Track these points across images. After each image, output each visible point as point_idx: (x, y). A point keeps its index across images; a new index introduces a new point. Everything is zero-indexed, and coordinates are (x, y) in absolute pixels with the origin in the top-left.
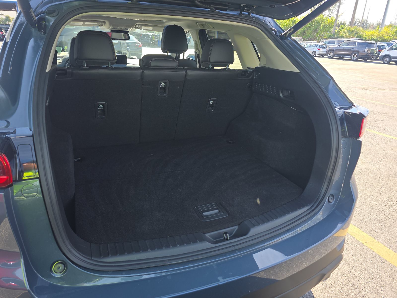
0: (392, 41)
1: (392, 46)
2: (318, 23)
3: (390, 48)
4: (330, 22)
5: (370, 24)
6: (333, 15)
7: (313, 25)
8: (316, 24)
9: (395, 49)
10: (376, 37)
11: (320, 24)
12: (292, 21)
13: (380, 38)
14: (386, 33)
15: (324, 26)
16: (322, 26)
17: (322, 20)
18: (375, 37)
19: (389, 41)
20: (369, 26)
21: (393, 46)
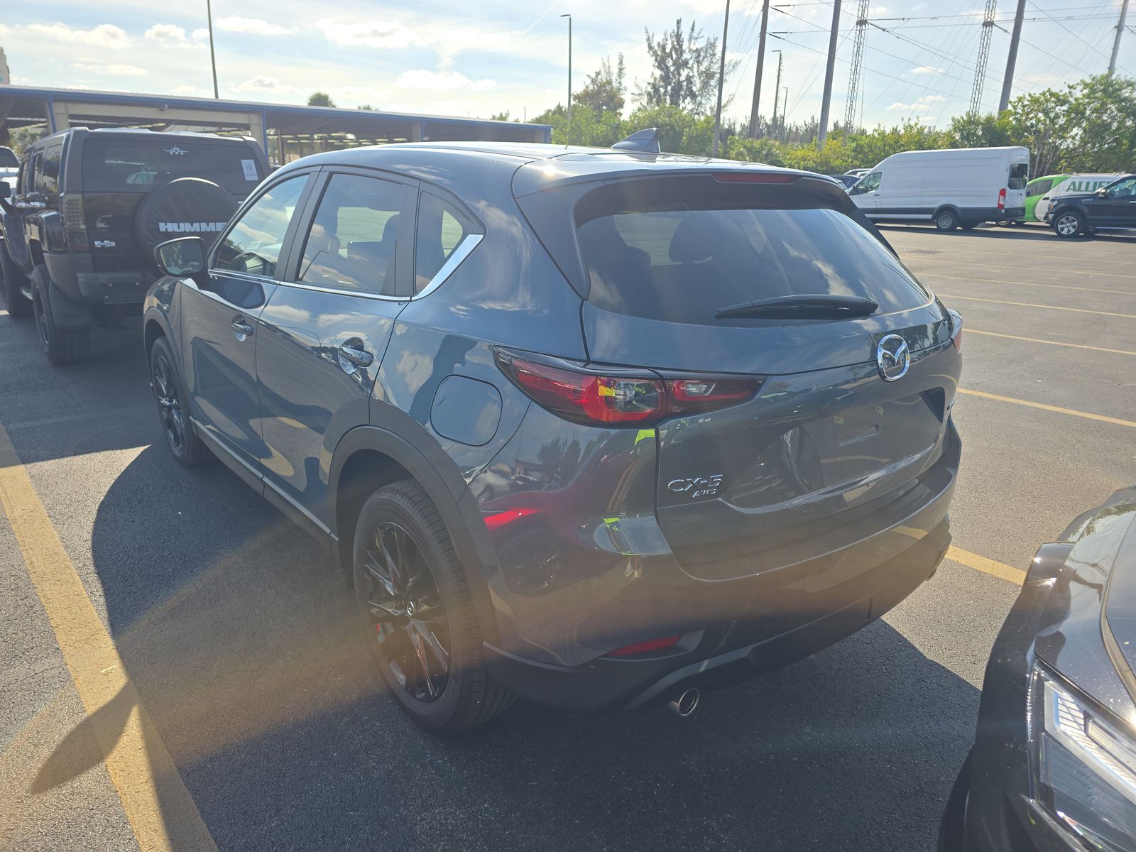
0: (850, 171)
1: (856, 184)
2: (675, 131)
3: (851, 189)
4: (702, 128)
5: (790, 129)
6: (703, 110)
7: (663, 136)
8: (671, 133)
9: (862, 193)
10: (814, 162)
11: (681, 134)
12: (612, 128)
13: (822, 164)
14: (834, 152)
15: (690, 137)
16: (684, 138)
17: (683, 124)
18: (811, 164)
19: (844, 172)
20: (789, 134)
21: (857, 186)
